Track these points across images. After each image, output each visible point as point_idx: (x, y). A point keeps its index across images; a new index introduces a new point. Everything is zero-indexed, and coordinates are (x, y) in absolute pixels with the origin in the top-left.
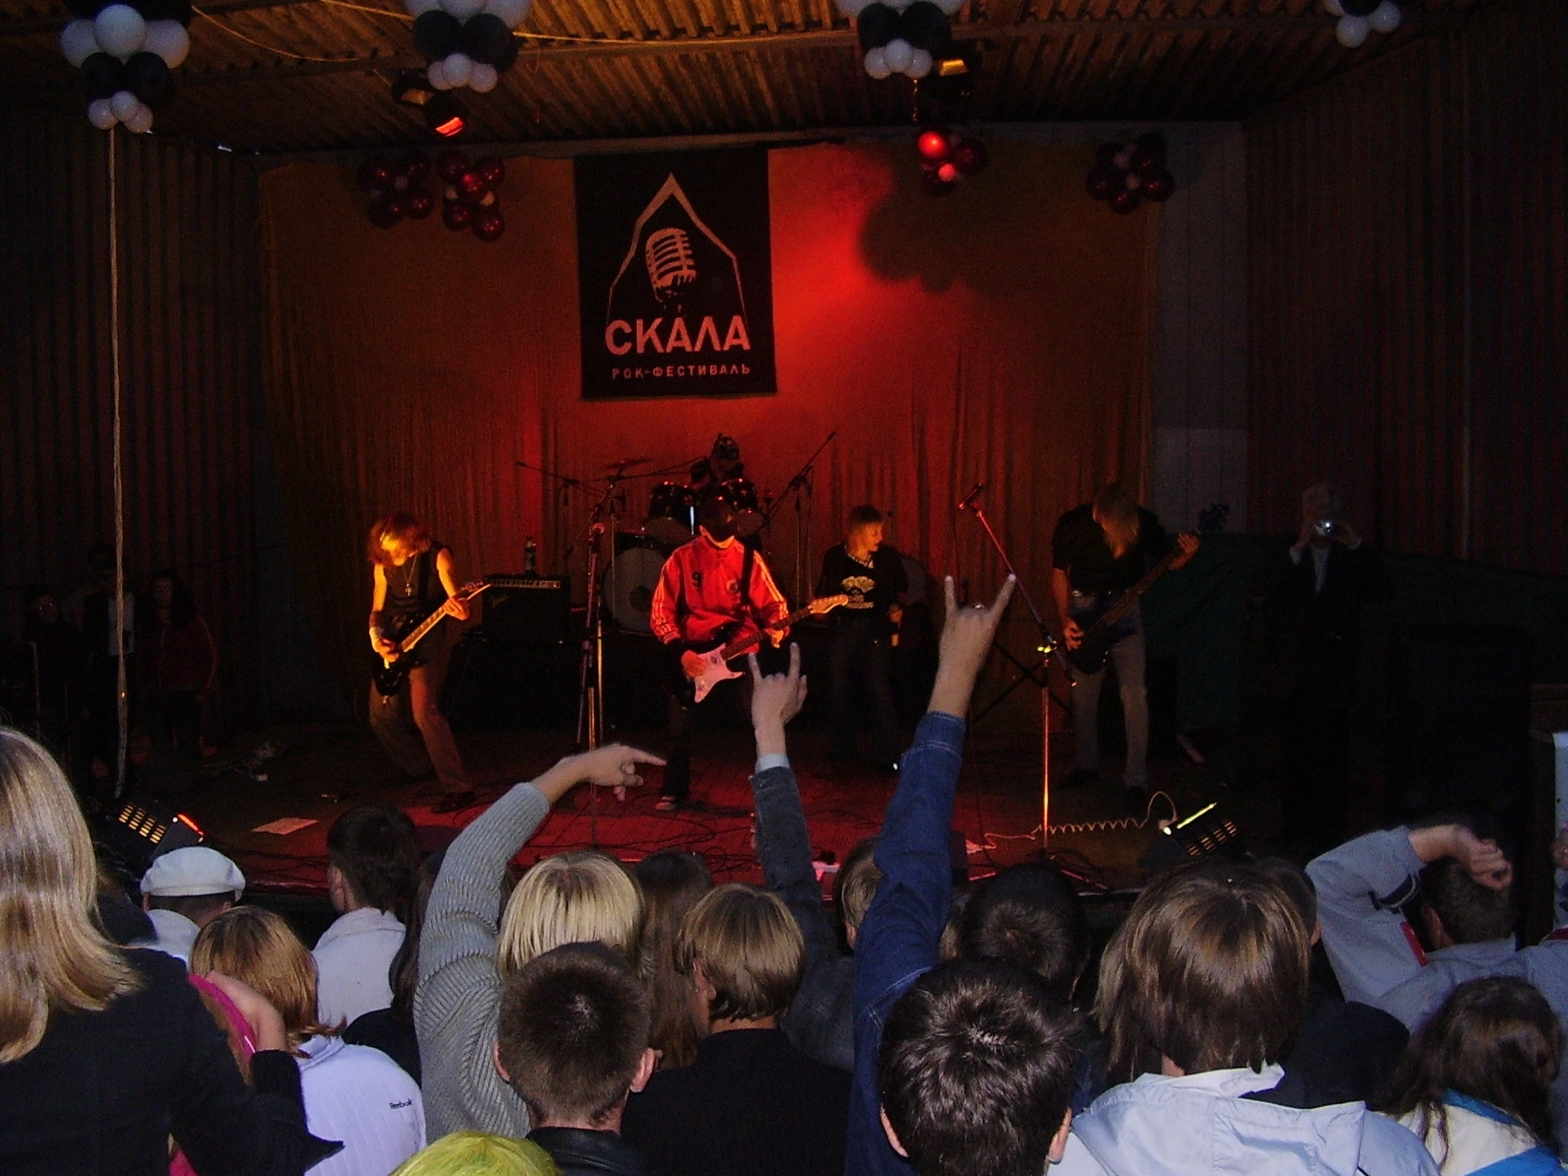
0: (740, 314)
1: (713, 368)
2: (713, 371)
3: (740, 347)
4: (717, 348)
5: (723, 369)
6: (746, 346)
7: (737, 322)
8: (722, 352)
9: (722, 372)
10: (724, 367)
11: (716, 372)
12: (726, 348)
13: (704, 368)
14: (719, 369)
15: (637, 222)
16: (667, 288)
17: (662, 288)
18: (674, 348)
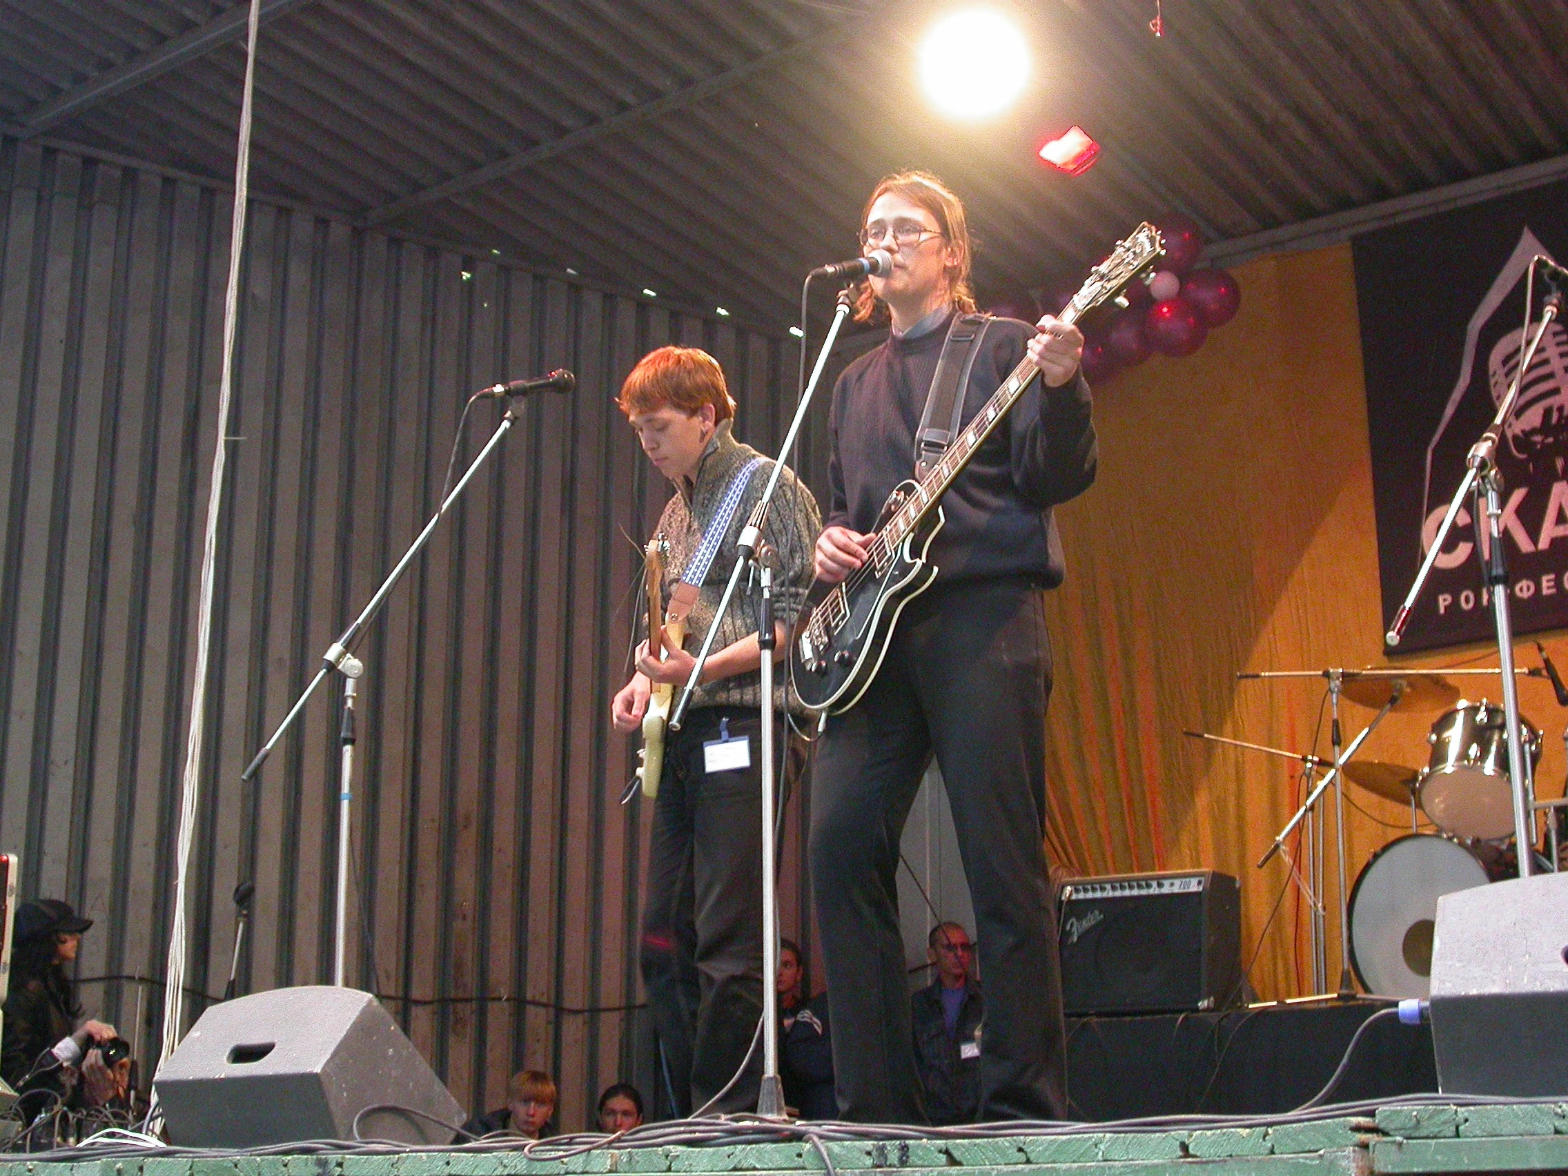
15: (1470, 327)
16: (1534, 431)
17: (1523, 431)
18: (1554, 541)
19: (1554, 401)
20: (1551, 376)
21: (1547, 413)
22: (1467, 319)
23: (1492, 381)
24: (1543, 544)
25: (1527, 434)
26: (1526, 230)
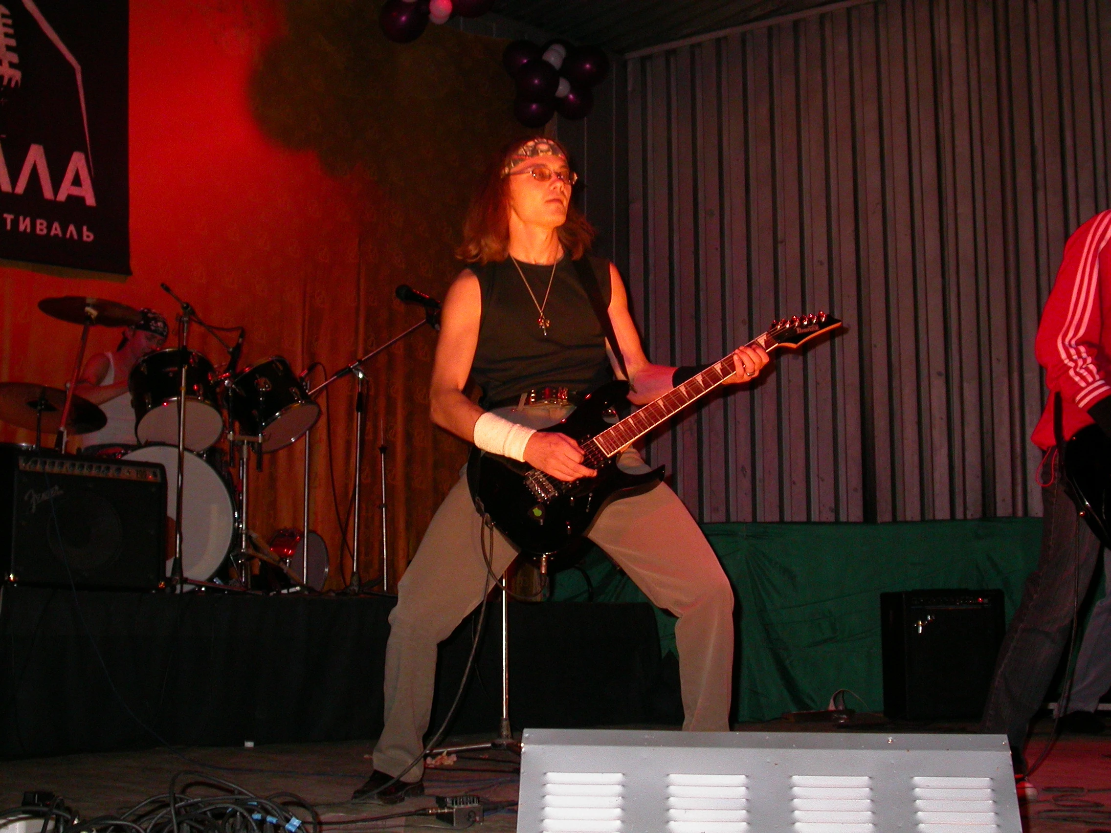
0: (83, 149)
1: (41, 224)
2: (41, 227)
3: (82, 199)
4: (48, 193)
5: (56, 229)
6: (91, 201)
7: (78, 162)
8: (54, 203)
9: (53, 233)
10: (56, 225)
11: (45, 232)
12: (62, 197)
13: (28, 220)
14: (49, 228)
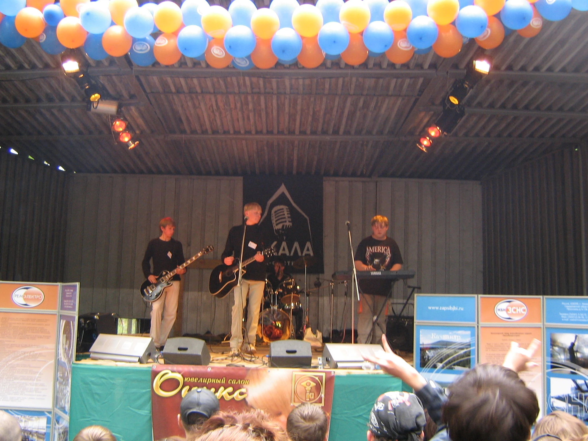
15: (268, 202)
16: (280, 229)
17: (278, 229)
18: (282, 254)
19: (285, 224)
20: (285, 218)
21: (283, 226)
22: (268, 200)
23: (272, 216)
24: (280, 254)
25: (278, 230)
26: (283, 184)
